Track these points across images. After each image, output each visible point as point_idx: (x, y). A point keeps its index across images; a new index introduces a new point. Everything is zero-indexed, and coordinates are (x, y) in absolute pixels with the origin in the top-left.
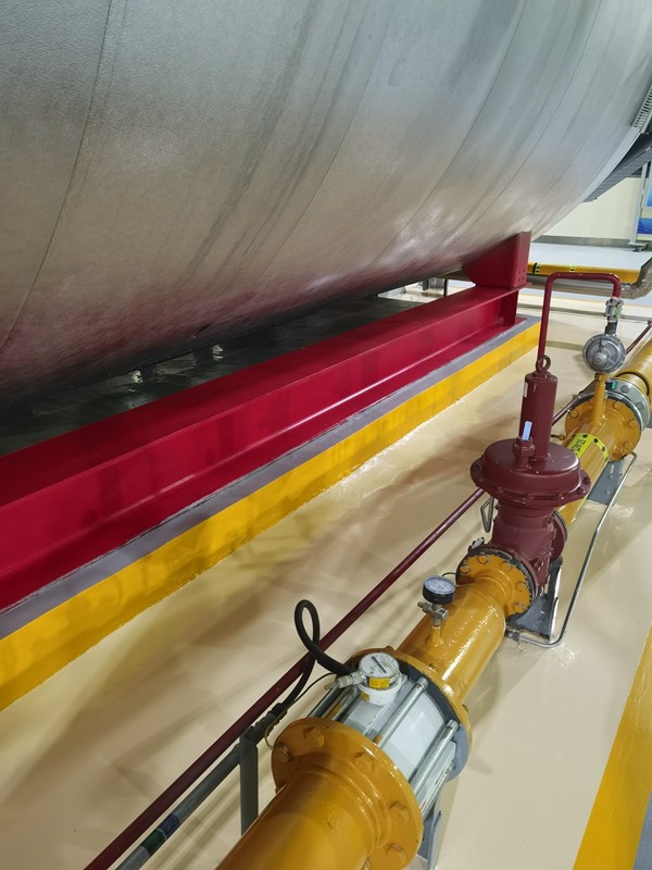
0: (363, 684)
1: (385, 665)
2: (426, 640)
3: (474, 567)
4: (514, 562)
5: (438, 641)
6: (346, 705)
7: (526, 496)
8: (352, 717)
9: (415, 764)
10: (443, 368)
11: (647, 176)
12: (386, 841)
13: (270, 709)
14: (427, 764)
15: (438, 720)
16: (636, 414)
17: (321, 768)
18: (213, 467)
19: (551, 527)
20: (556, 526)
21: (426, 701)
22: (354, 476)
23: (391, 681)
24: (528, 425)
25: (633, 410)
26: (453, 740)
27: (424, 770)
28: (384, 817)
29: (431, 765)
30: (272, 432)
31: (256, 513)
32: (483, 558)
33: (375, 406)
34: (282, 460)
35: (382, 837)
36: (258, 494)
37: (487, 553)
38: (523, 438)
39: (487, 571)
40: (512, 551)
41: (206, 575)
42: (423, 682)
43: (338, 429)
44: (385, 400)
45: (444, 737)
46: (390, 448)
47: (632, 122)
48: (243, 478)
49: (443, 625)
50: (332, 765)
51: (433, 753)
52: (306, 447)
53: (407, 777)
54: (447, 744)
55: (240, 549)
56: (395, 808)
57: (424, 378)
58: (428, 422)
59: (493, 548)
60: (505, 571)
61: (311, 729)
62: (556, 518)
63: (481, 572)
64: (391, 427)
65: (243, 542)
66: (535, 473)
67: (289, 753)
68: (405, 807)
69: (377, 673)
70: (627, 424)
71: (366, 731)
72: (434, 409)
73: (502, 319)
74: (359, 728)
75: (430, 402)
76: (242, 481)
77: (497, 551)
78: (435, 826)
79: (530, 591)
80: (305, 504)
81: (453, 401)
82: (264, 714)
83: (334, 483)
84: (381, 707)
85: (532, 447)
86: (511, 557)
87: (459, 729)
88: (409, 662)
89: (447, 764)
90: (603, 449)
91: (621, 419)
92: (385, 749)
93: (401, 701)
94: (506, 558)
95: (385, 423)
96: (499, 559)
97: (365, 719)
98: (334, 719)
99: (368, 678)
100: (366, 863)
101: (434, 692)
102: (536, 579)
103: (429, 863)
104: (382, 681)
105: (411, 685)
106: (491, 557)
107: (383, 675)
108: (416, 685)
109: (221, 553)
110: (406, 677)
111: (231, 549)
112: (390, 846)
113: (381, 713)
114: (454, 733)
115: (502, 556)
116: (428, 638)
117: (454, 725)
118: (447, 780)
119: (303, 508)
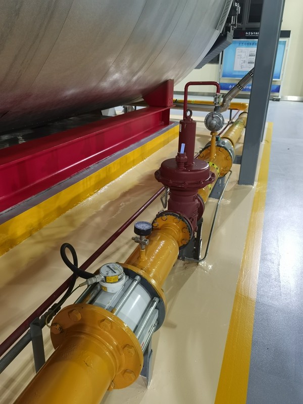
0: (103, 281)
1: (115, 269)
2: (138, 258)
3: (160, 223)
4: (180, 218)
5: (144, 257)
6: (94, 295)
7: (184, 183)
8: (97, 301)
9: (136, 322)
10: (136, 144)
11: (221, 63)
12: (123, 369)
13: (50, 307)
14: (143, 321)
15: (148, 298)
16: (230, 154)
17: (81, 333)
18: (17, 192)
19: (197, 202)
20: (199, 201)
21: (140, 288)
22: (95, 195)
23: (119, 277)
24: (183, 145)
25: (228, 151)
26: (156, 308)
27: (141, 325)
28: (121, 355)
29: (145, 322)
30: (49, 174)
31: (42, 214)
32: (164, 217)
33: (104, 160)
34: (55, 187)
35: (120, 367)
36: (43, 204)
37: (166, 215)
38: (181, 153)
39: (167, 224)
40: (179, 213)
41: (15, 248)
42: (138, 278)
43: (85, 171)
44: (109, 158)
45: (152, 306)
46: (113, 182)
47: (216, 28)
48: (33, 196)
49: (146, 249)
50: (87, 330)
51: (146, 315)
52: (68, 180)
53: (133, 330)
54: (153, 311)
55: (35, 234)
56: (126, 348)
57: (128, 148)
58: (131, 169)
59: (169, 212)
60: (176, 223)
61: (73, 310)
62: (199, 197)
63: (164, 225)
64: (113, 170)
65: (36, 230)
66: (188, 171)
67: (61, 328)
68: (132, 347)
69: (111, 274)
70: (226, 159)
71: (106, 308)
72: (134, 163)
73: (163, 122)
74: (102, 306)
75: (132, 159)
76: (33, 198)
77: (171, 213)
78: (149, 357)
79: (190, 232)
80: (70, 210)
81: (143, 160)
82: (47, 311)
83: (85, 199)
84: (114, 294)
85: (186, 157)
86: (178, 215)
87: (159, 302)
88: (129, 268)
89: (154, 322)
90: (217, 169)
91: (224, 156)
92: (118, 316)
93: (126, 289)
94: (177, 216)
95: (109, 168)
96: (172, 217)
97: (106, 301)
98: (87, 303)
99: (105, 277)
100: (111, 383)
101: (145, 284)
102: (192, 226)
103: (148, 379)
104: (114, 277)
105: (131, 281)
106: (169, 216)
107: (114, 274)
108: (134, 280)
109: (24, 236)
110: (128, 277)
111: (30, 234)
112: (125, 371)
113: (115, 297)
114: (157, 304)
115: (174, 215)
116: (139, 257)
117: (157, 300)
118: (155, 330)
119: (69, 212)
